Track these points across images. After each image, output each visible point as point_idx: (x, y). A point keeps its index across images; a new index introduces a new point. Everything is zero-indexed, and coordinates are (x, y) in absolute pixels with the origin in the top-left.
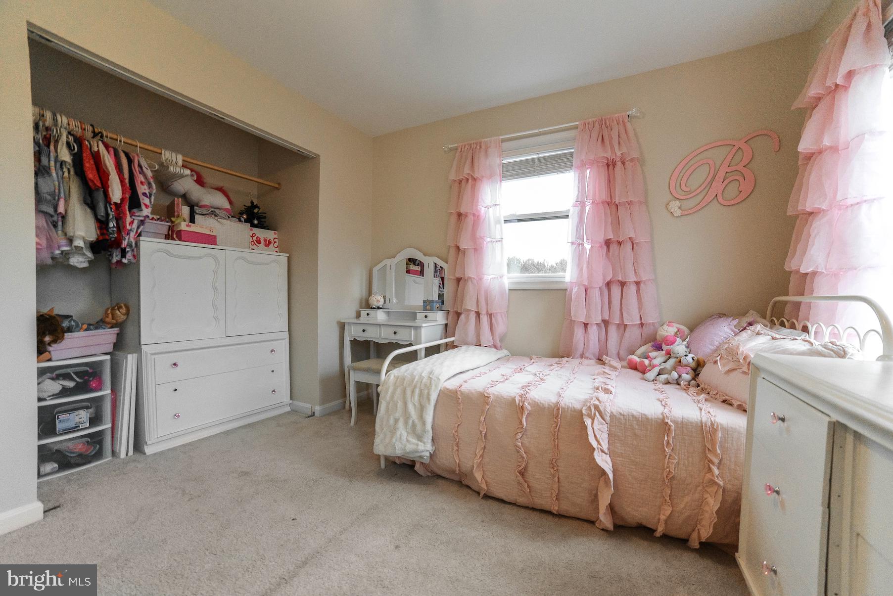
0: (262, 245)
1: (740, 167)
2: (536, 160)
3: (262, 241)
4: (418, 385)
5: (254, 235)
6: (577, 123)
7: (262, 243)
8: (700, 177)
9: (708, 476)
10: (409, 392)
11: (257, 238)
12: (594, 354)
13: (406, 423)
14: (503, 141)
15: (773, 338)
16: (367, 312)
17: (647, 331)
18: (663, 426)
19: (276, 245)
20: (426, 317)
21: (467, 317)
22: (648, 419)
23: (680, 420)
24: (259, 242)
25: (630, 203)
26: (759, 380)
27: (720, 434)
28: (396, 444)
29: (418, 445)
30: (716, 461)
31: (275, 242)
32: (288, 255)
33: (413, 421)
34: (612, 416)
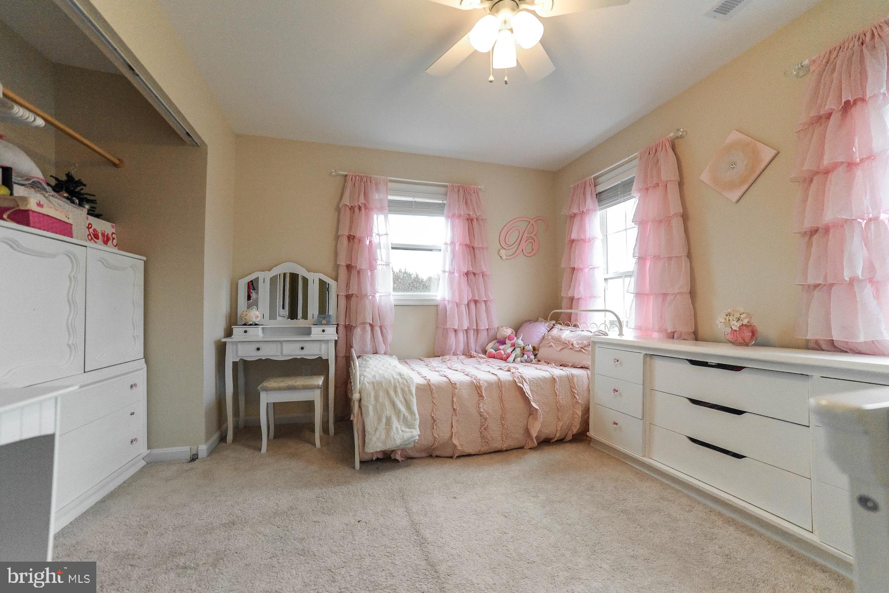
0: (100, 241)
1: (532, 235)
2: (413, 203)
3: (100, 235)
4: (398, 385)
5: (90, 226)
6: (447, 184)
7: (100, 238)
8: (513, 237)
9: (575, 400)
10: (392, 393)
11: (94, 230)
12: (461, 352)
13: (398, 418)
14: (391, 181)
15: (572, 331)
16: (245, 329)
17: (492, 332)
18: (553, 380)
19: (115, 242)
20: (323, 331)
21: (364, 330)
22: (546, 378)
23: (559, 375)
24: (96, 237)
25: (482, 248)
26: (597, 348)
27: (575, 379)
28: (395, 437)
29: (412, 432)
30: (576, 392)
31: (114, 239)
32: (145, 258)
33: (404, 415)
34: (530, 380)
